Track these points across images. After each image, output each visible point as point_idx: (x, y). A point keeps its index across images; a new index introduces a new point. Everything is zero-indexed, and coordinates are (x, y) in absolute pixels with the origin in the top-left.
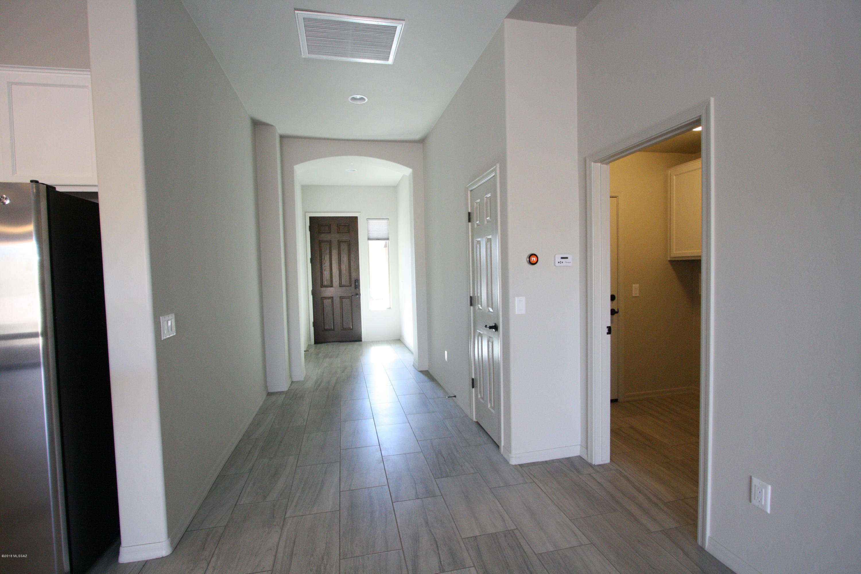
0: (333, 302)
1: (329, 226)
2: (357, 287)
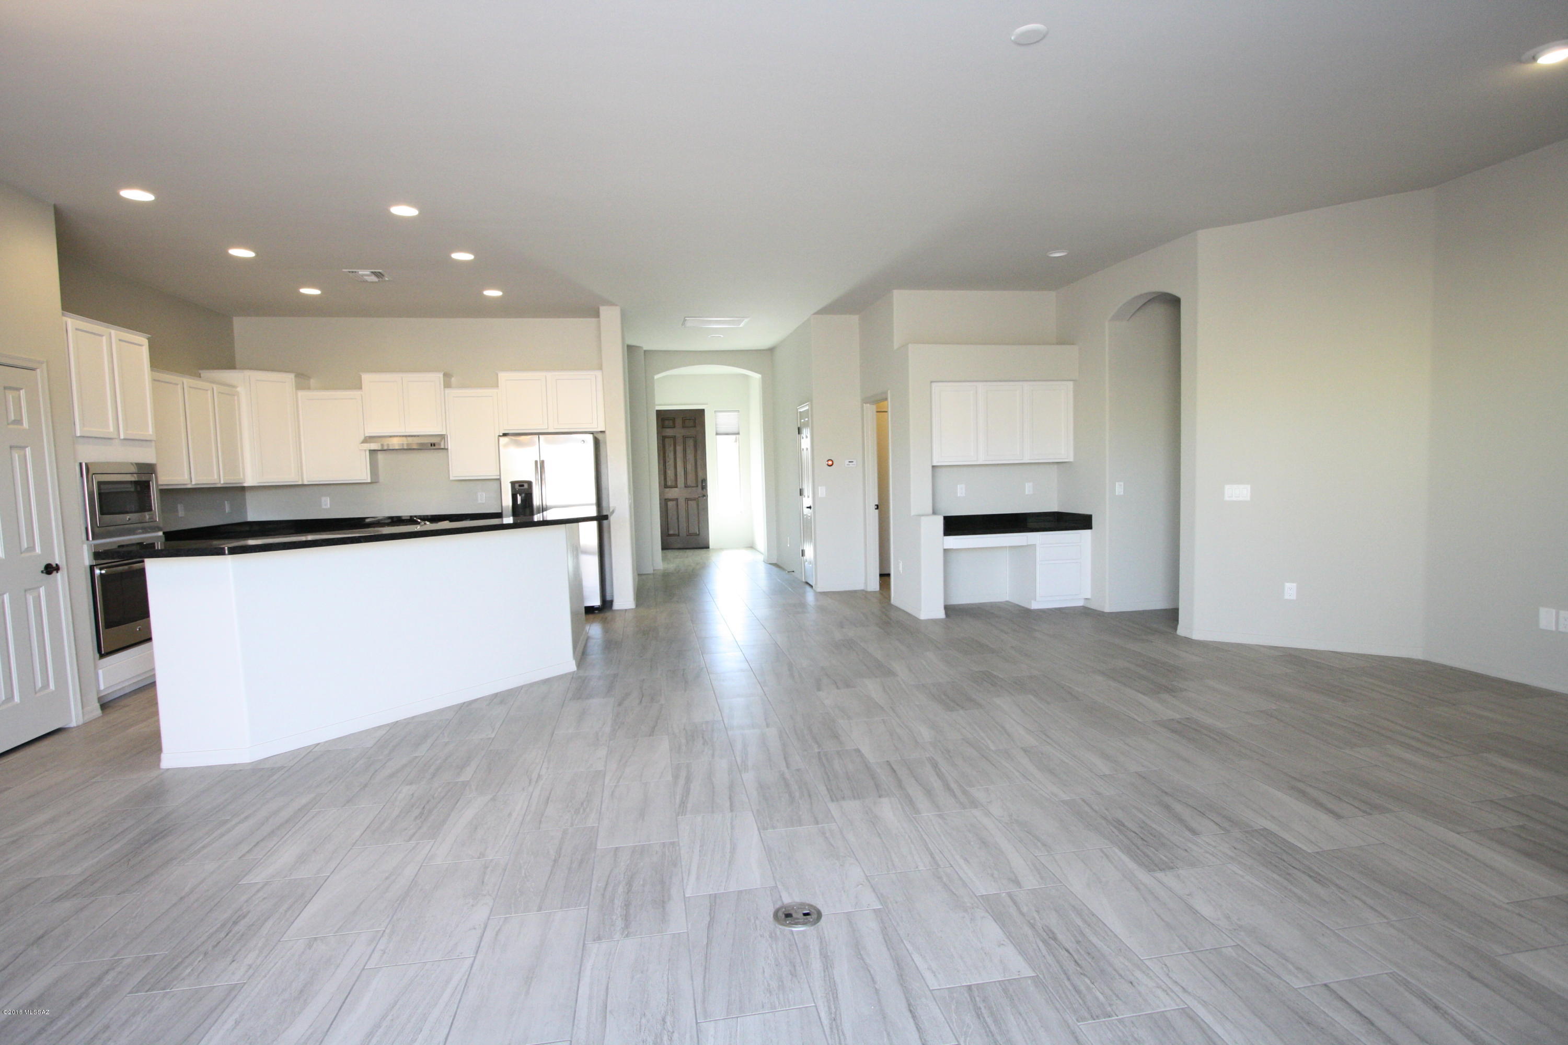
0: (678, 506)
1: (674, 420)
2: (704, 487)
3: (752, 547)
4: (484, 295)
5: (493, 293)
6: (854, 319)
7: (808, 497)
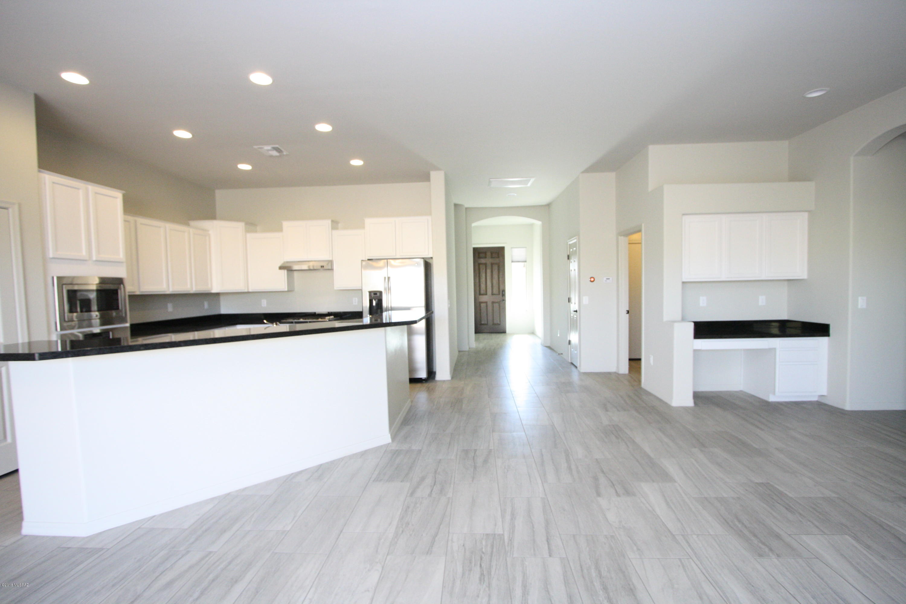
0: (487, 306)
1: (485, 253)
2: (504, 295)
3: (533, 333)
4: (351, 164)
5: (357, 162)
6: (612, 176)
7: (575, 303)
